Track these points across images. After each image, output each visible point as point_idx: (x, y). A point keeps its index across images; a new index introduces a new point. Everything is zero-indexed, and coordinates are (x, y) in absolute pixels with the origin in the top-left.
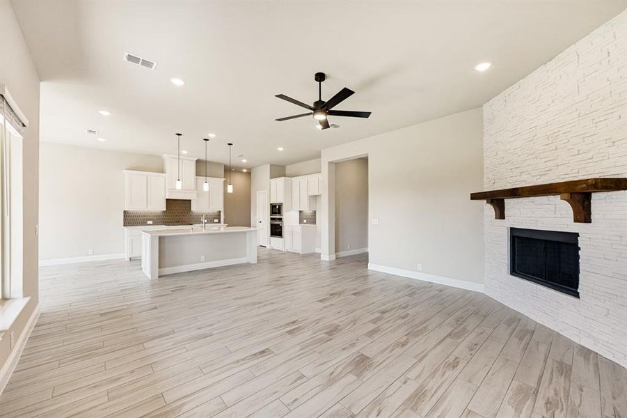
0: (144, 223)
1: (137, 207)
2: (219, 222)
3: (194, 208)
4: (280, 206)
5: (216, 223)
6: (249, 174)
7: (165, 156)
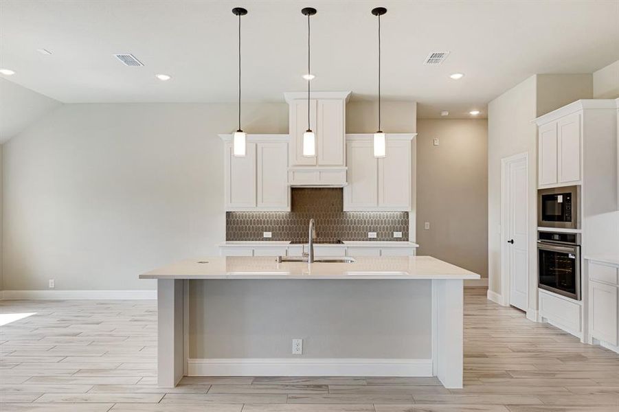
0: (258, 236)
1: (244, 206)
2: (405, 238)
3: (352, 205)
4: (569, 195)
5: (397, 239)
6: (483, 120)
7: (288, 97)
